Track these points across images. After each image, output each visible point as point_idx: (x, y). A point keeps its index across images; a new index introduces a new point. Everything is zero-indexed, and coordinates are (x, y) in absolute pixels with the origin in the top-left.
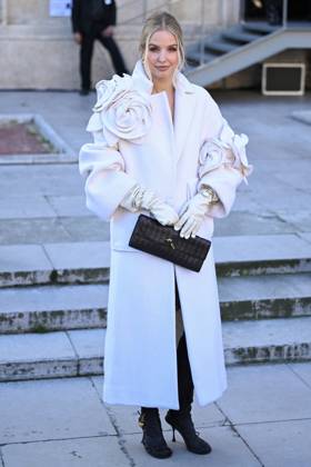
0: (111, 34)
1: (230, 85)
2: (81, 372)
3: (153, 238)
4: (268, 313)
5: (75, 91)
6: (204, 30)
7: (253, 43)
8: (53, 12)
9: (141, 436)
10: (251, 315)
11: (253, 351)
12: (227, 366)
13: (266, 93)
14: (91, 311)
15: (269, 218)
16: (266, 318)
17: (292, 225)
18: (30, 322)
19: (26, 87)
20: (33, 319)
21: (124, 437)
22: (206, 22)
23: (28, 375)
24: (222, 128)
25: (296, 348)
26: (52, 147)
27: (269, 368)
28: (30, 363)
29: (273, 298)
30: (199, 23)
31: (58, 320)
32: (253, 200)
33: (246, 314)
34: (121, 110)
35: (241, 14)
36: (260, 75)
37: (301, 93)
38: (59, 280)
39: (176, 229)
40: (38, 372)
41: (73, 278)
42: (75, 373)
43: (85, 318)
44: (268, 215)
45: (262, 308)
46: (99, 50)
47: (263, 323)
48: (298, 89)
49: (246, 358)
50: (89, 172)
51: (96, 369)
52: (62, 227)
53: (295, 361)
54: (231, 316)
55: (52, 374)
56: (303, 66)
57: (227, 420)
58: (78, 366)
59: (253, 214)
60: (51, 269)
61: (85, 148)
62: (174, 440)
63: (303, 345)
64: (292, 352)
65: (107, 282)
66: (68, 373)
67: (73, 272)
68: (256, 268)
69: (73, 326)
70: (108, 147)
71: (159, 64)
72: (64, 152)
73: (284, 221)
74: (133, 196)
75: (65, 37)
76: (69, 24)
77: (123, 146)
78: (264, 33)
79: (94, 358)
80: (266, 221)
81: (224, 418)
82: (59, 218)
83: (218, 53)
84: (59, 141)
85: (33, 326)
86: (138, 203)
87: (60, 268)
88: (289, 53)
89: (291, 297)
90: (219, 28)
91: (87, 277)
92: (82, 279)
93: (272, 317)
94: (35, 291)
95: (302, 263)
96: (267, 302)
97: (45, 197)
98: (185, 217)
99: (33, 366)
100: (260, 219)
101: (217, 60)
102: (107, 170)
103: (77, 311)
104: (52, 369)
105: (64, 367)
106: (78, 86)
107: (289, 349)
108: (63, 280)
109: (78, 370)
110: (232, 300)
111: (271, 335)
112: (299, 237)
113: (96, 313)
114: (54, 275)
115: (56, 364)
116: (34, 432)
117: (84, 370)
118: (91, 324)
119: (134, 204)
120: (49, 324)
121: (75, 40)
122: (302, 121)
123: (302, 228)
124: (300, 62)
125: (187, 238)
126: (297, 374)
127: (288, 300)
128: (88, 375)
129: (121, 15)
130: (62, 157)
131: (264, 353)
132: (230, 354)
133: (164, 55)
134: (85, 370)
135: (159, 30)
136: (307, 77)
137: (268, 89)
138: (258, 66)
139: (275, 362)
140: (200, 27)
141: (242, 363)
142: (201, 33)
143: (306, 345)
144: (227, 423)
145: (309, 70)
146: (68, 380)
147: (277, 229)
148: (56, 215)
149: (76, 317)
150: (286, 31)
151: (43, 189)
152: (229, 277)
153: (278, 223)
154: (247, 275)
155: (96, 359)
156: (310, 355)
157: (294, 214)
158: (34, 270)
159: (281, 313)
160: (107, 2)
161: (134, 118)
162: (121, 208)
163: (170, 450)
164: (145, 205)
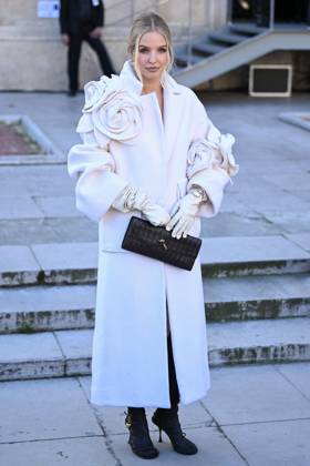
0: (99, 35)
1: (217, 86)
2: (68, 373)
4: (254, 314)
5: (62, 92)
6: (191, 31)
7: (240, 45)
8: (41, 14)
10: (237, 316)
11: (239, 352)
12: (211, 367)
13: (253, 94)
14: (78, 311)
15: (256, 219)
16: (252, 319)
17: (279, 226)
18: (18, 323)
19: (13, 88)
20: (20, 320)
21: (111, 438)
22: (193, 24)
23: (16, 376)
24: (209, 128)
25: (282, 349)
26: (39, 148)
27: (255, 369)
28: (17, 364)
29: (259, 299)
30: (186, 24)
31: (45, 320)
32: (240, 201)
33: (233, 315)
34: (112, 111)
35: (228, 15)
36: (248, 76)
37: (288, 94)
38: (46, 281)
39: (168, 229)
40: (25, 372)
41: (60, 279)
42: (62, 373)
43: (72, 318)
44: (257, 216)
45: (249, 309)
46: (87, 52)
47: (249, 325)
48: (285, 90)
49: (233, 358)
50: (79, 173)
51: (83, 370)
52: (49, 228)
53: (282, 362)
54: (217, 318)
55: (39, 374)
56: (290, 68)
57: (213, 420)
58: (65, 366)
59: (239, 216)
60: (38, 270)
61: (75, 150)
62: (160, 441)
63: (289, 346)
64: (279, 353)
65: (95, 283)
66: (55, 373)
67: (60, 272)
69: (60, 327)
70: (99, 147)
71: (149, 66)
72: (52, 153)
73: (270, 222)
74: (124, 197)
75: (53, 38)
76: (57, 26)
77: (114, 148)
78: (251, 35)
79: (80, 359)
80: (254, 222)
81: (210, 419)
82: (46, 218)
83: (205, 54)
84: (46, 142)
85: (20, 326)
86: (130, 204)
87: (47, 268)
88: (275, 55)
89: (277, 298)
90: (207, 29)
91: (75, 278)
92: (69, 280)
94: (22, 292)
95: (288, 265)
96: (254, 303)
97: (33, 197)
98: (176, 217)
99: (20, 366)
100: (247, 221)
101: (203, 62)
102: (99, 172)
103: (64, 312)
104: (39, 370)
105: (51, 367)
106: (66, 87)
107: (276, 350)
108: (50, 281)
109: (65, 370)
110: (218, 301)
111: (257, 336)
112: (287, 239)
113: (84, 314)
114: (41, 275)
115: (42, 365)
116: (21, 432)
117: (71, 371)
118: (78, 324)
119: (126, 205)
120: (36, 325)
121: (63, 41)
122: (289, 123)
123: (289, 230)
124: (287, 64)
125: (178, 237)
126: (283, 375)
127: (275, 301)
128: (76, 376)
129: (108, 17)
130: (49, 158)
131: (251, 354)
132: (217, 355)
133: (154, 56)
134: (73, 371)
135: (148, 31)
136: (294, 78)
137: (255, 90)
138: (245, 68)
139: (261, 363)
140: (188, 29)
141: (228, 364)
142: (188, 35)
143: (293, 347)
144: (214, 424)
145: (296, 71)
146: (56, 380)
147: (264, 230)
148: (43, 216)
149: (63, 318)
150: (274, 33)
151: (31, 191)
152: (216, 277)
153: (265, 224)
154: (234, 276)
155: (83, 359)
156: (297, 356)
157: (280, 216)
158: (22, 270)
159: (267, 314)
160: (96, 3)
161: (125, 119)
162: (113, 209)
163: (156, 450)
164: (137, 206)
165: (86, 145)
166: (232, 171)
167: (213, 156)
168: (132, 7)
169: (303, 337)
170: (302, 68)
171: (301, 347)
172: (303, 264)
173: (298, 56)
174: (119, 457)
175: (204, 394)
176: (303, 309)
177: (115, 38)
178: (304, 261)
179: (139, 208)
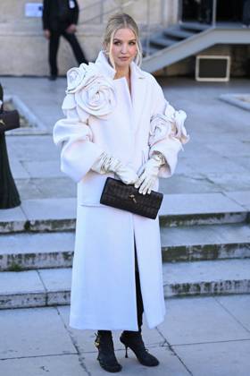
1: (170, 73)
2: (49, 303)
3: (119, 195)
4: (199, 256)
5: (45, 77)
6: (149, 28)
7: (189, 39)
8: (28, 14)
9: (97, 354)
10: (185, 258)
11: (187, 287)
12: (166, 298)
13: (198, 79)
14: (57, 254)
15: (201, 180)
16: (197, 260)
17: (219, 185)
18: (8, 263)
19: (6, 73)
20: (11, 261)
21: (83, 355)
22: (151, 23)
23: (7, 305)
24: (166, 106)
25: (221, 284)
26: (26, 122)
27: (199, 300)
28: (8, 296)
29: (203, 244)
30: (145, 23)
31: (31, 260)
32: (188, 165)
33: (181, 257)
34: (92, 92)
35: (179, 16)
36: (194, 65)
37: (226, 79)
38: (32, 229)
39: (136, 187)
40: (14, 303)
41: (43, 227)
42: (44, 303)
43: (52, 259)
44: (201, 177)
45: (194, 252)
46: (64, 45)
47: (195, 265)
48: (224, 76)
49: (181, 292)
50: (64, 142)
51: (62, 300)
52: (34, 187)
53: (221, 294)
54: (169, 259)
55: (25, 304)
56: (228, 58)
57: (166, 341)
58: (47, 298)
59: (187, 177)
60: (25, 220)
61: (60, 123)
63: (227, 282)
64: (219, 288)
65: (73, 231)
66: (39, 303)
67: (43, 222)
68: (190, 220)
69: (42, 266)
70: (80, 122)
71: (121, 55)
72: (36, 126)
73: (212, 182)
74: (102, 161)
75: (37, 33)
76: (40, 23)
77: (92, 122)
78: (197, 31)
79: (59, 292)
80: (199, 182)
81: (163, 340)
82: (32, 179)
83: (160, 47)
84: (32, 117)
85: (10, 265)
86: (106, 167)
87: (32, 220)
88: (217, 48)
89: (218, 243)
90: (161, 27)
91: (54, 226)
92: (50, 228)
93: (202, 260)
94: (12, 238)
95: (226, 217)
96: (199, 247)
97: (21, 162)
98: (142, 178)
99: (10, 298)
100: (193, 181)
101: (159, 53)
102: (80, 141)
103: (46, 254)
104: (25, 301)
105: (35, 299)
106: (48, 73)
107: (216, 285)
108: (35, 229)
109: (47, 301)
110: (170, 245)
111: (201, 274)
112: (225, 195)
113: (61, 256)
114: (28, 225)
115: (28, 296)
116: (11, 351)
117: (51, 301)
118: (57, 264)
119: (103, 167)
120: (24, 264)
121: (45, 36)
122: (227, 102)
123: (227, 188)
124: (226, 55)
126: (222, 306)
127: (215, 246)
128: (55, 305)
129: (82, 16)
130: (34, 130)
131: (196, 288)
132: (168, 289)
133: (125, 48)
134: (55, 301)
135: (121, 28)
136: (232, 66)
137: (201, 76)
138: (193, 58)
139: (205, 295)
140: (146, 26)
141: (178, 297)
142: (146, 31)
143: (230, 282)
144: (166, 344)
145: (233, 61)
146: (39, 309)
147: (207, 189)
148: (29, 177)
149: (45, 259)
150: (215, 30)
151: (19, 156)
152: (168, 227)
153: (208, 183)
154: (183, 225)
155: (62, 292)
156: (233, 290)
157: (220, 177)
158: (12, 220)
159: (209, 256)
160: (72, 5)
161: (102, 98)
162: (92, 171)
163: (119, 365)
164: (112, 169)
165: (69, 119)
166: (183, 141)
167: (170, 128)
168: (102, 8)
169: (238, 275)
170: (238, 58)
171: (236, 282)
172: (239, 216)
173: (235, 49)
174: (89, 370)
175: (162, 319)
176: (238, 252)
177: (88, 34)
178: (238, 213)
179: (114, 170)
